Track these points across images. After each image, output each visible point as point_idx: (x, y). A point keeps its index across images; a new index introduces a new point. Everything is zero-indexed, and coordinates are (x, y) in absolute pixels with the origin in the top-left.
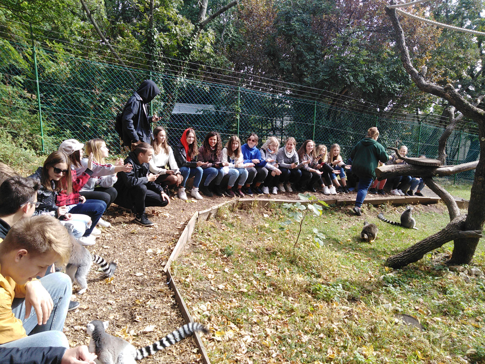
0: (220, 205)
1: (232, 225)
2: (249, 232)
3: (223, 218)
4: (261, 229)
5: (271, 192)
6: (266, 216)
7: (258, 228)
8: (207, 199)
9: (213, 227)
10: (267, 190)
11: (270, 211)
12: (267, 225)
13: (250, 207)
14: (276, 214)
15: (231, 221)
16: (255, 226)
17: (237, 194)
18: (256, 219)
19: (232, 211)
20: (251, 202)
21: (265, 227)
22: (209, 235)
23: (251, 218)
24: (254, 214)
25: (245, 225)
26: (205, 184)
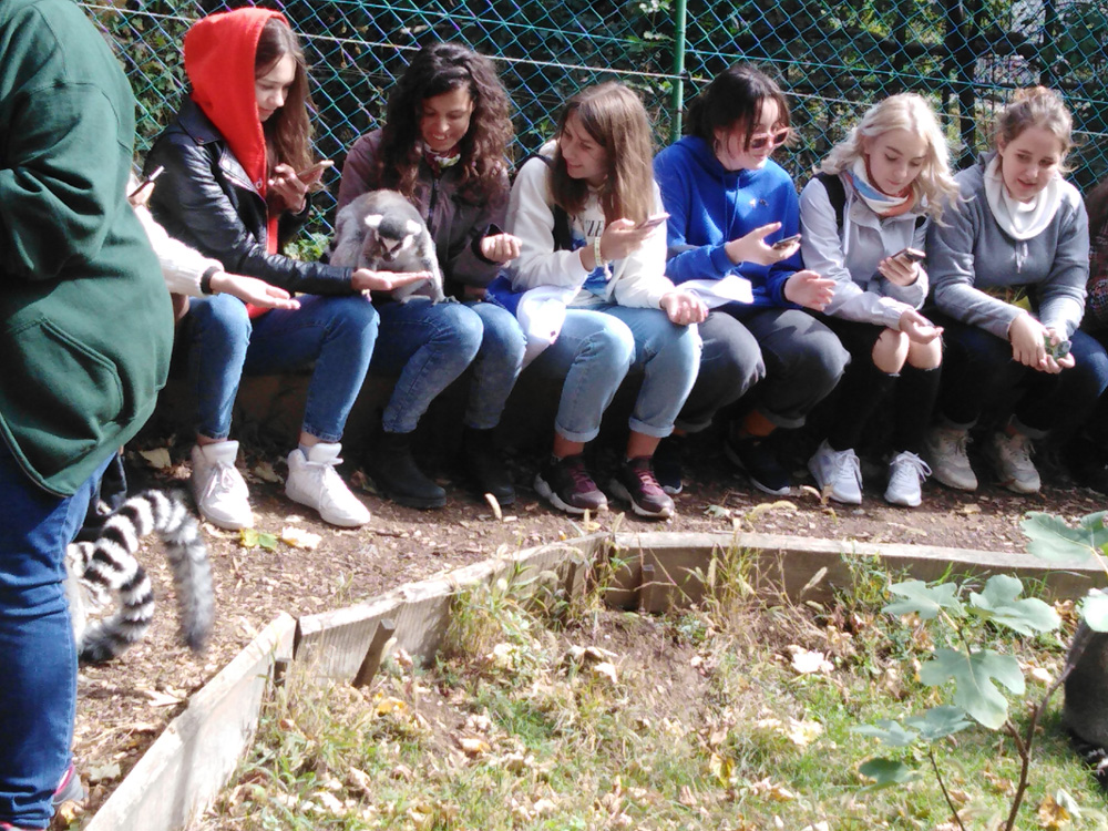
0: (467, 576)
1: (541, 719)
2: (664, 779)
3: (483, 670)
4: (757, 759)
5: (876, 485)
6: (807, 662)
7: (734, 754)
8: (396, 527)
9: (399, 734)
10: (845, 475)
11: (849, 627)
12: (804, 733)
13: (697, 591)
14: (885, 653)
15: (541, 689)
16: (715, 738)
17: (623, 492)
18: (732, 683)
19: (561, 620)
20: (701, 555)
21: (788, 745)
22: (359, 795)
23: (692, 677)
24: (719, 647)
25: (641, 728)
26: (389, 416)
